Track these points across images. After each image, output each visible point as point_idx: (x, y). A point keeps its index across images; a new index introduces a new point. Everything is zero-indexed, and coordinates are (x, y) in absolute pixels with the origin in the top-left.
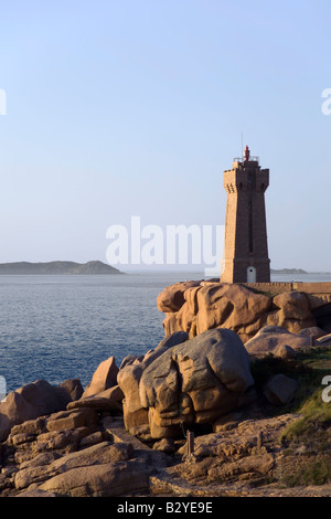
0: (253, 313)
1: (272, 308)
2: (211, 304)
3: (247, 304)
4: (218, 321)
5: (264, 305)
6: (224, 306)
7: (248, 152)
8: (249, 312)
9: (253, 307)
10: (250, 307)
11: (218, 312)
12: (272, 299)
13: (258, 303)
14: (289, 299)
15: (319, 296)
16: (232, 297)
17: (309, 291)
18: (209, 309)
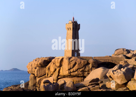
0: (83, 65)
1: (88, 64)
2: (70, 62)
3: (81, 62)
4: (72, 67)
5: (86, 63)
6: (74, 63)
7: (74, 19)
8: (81, 65)
9: (83, 63)
10: (82, 63)
11: (72, 65)
12: (88, 61)
13: (84, 62)
14: (93, 61)
15: (100, 60)
16: (76, 60)
17: (97, 59)
18: (69, 64)
